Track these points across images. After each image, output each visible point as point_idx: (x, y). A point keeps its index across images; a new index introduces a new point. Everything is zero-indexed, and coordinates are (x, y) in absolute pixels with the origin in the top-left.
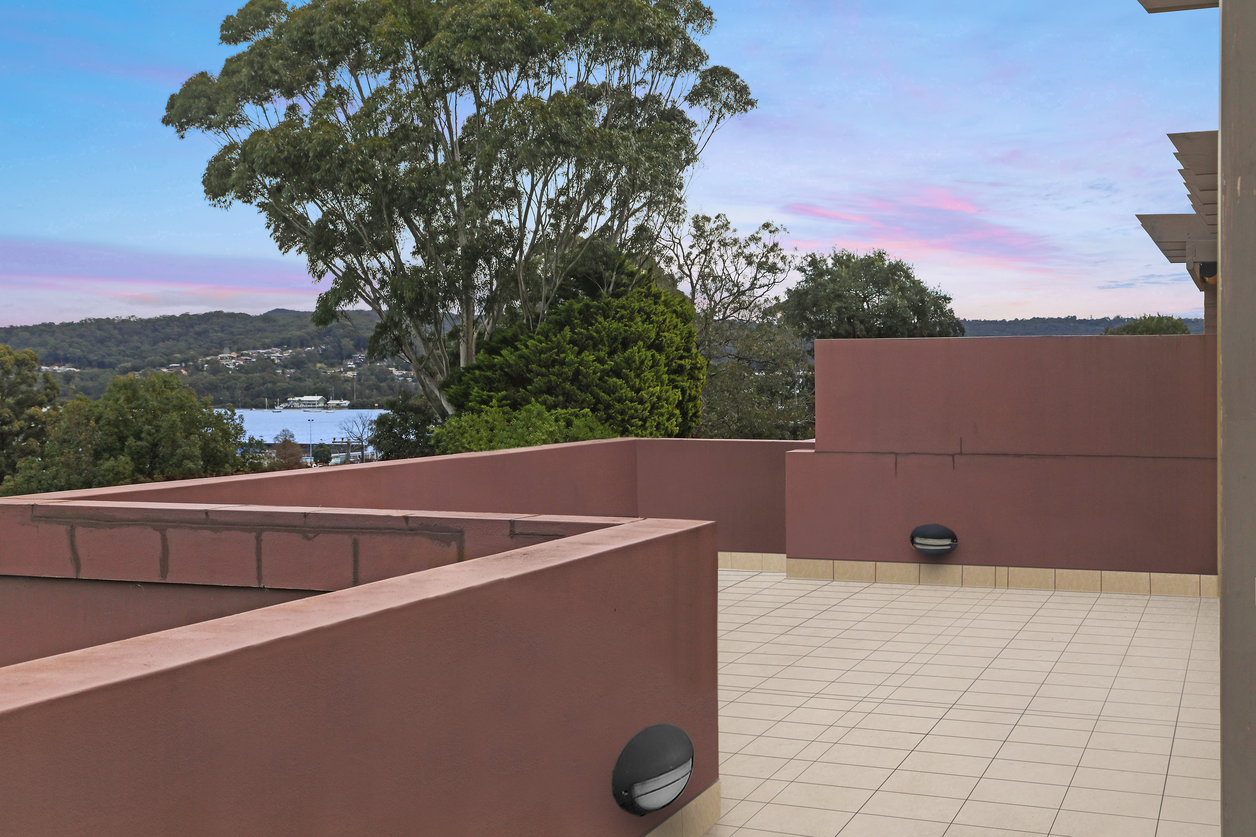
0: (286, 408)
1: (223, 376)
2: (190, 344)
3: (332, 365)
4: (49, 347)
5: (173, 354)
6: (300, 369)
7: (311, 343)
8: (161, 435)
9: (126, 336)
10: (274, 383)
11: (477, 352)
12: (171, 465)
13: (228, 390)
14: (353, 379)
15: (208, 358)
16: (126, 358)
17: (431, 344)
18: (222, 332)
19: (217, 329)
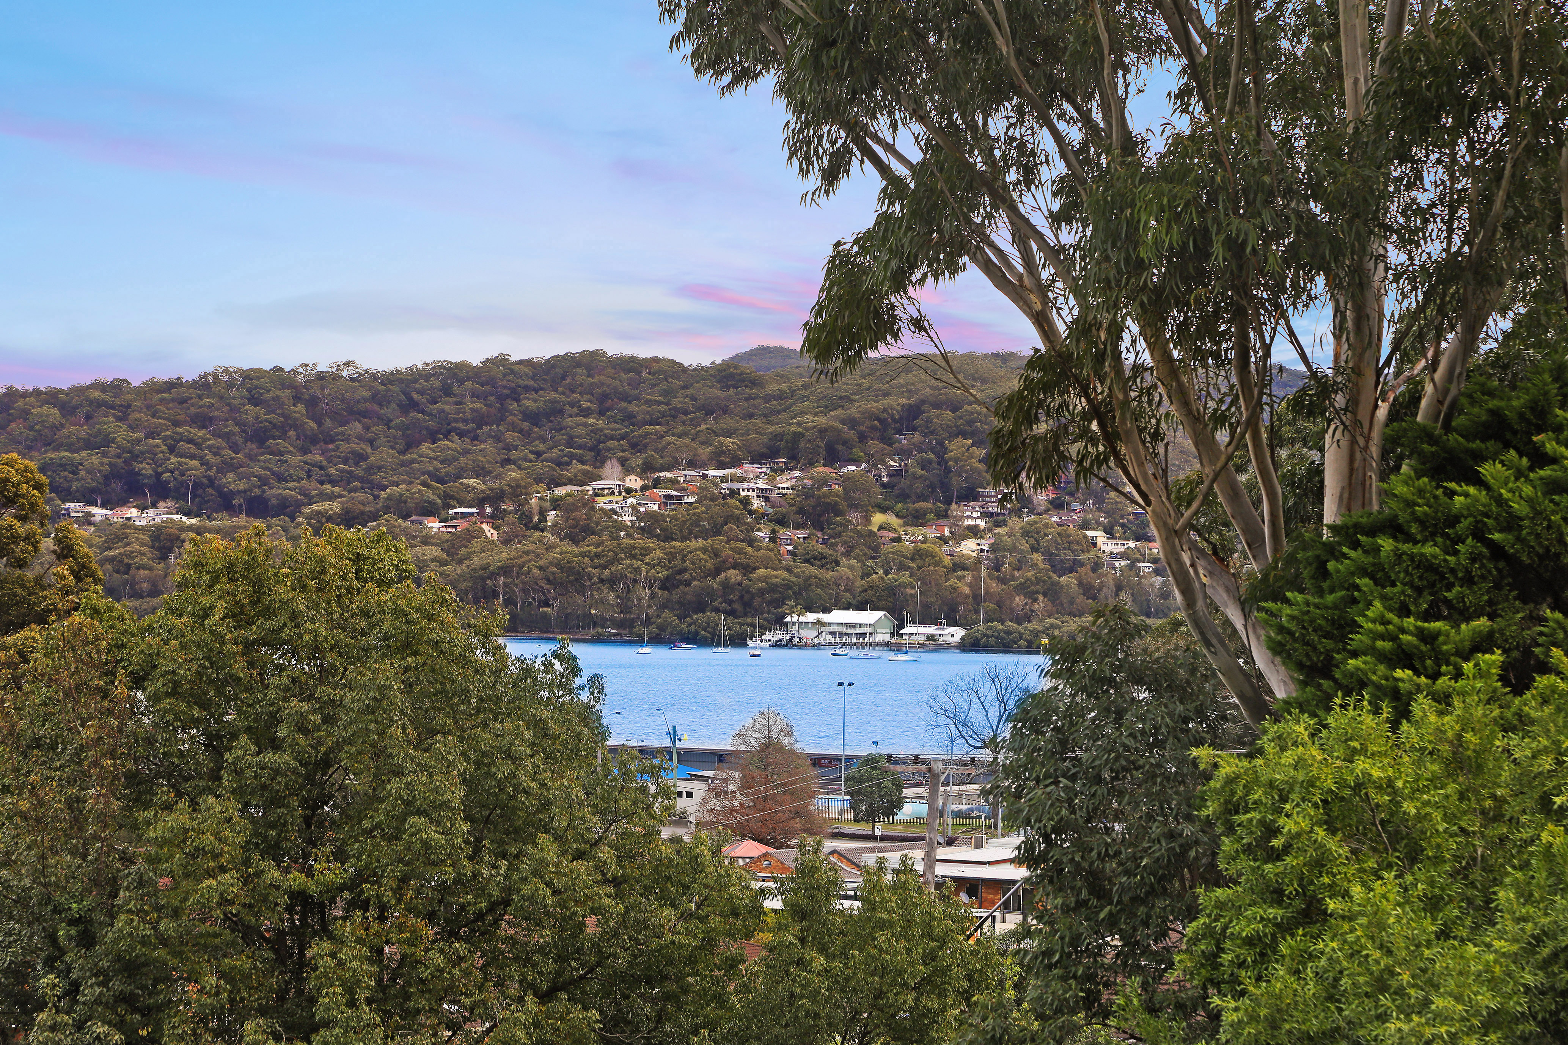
0: (778, 644)
1: (598, 545)
2: (508, 448)
3: (917, 519)
4: (113, 450)
5: (459, 477)
6: (822, 530)
7: (857, 452)
8: (339, 733)
9: (328, 423)
10: (747, 569)
11: (1387, 472)
12: (369, 832)
13: (612, 589)
14: (978, 561)
15: (560, 492)
16: (327, 487)
17: (1222, 436)
18: (601, 413)
19: (586, 405)
